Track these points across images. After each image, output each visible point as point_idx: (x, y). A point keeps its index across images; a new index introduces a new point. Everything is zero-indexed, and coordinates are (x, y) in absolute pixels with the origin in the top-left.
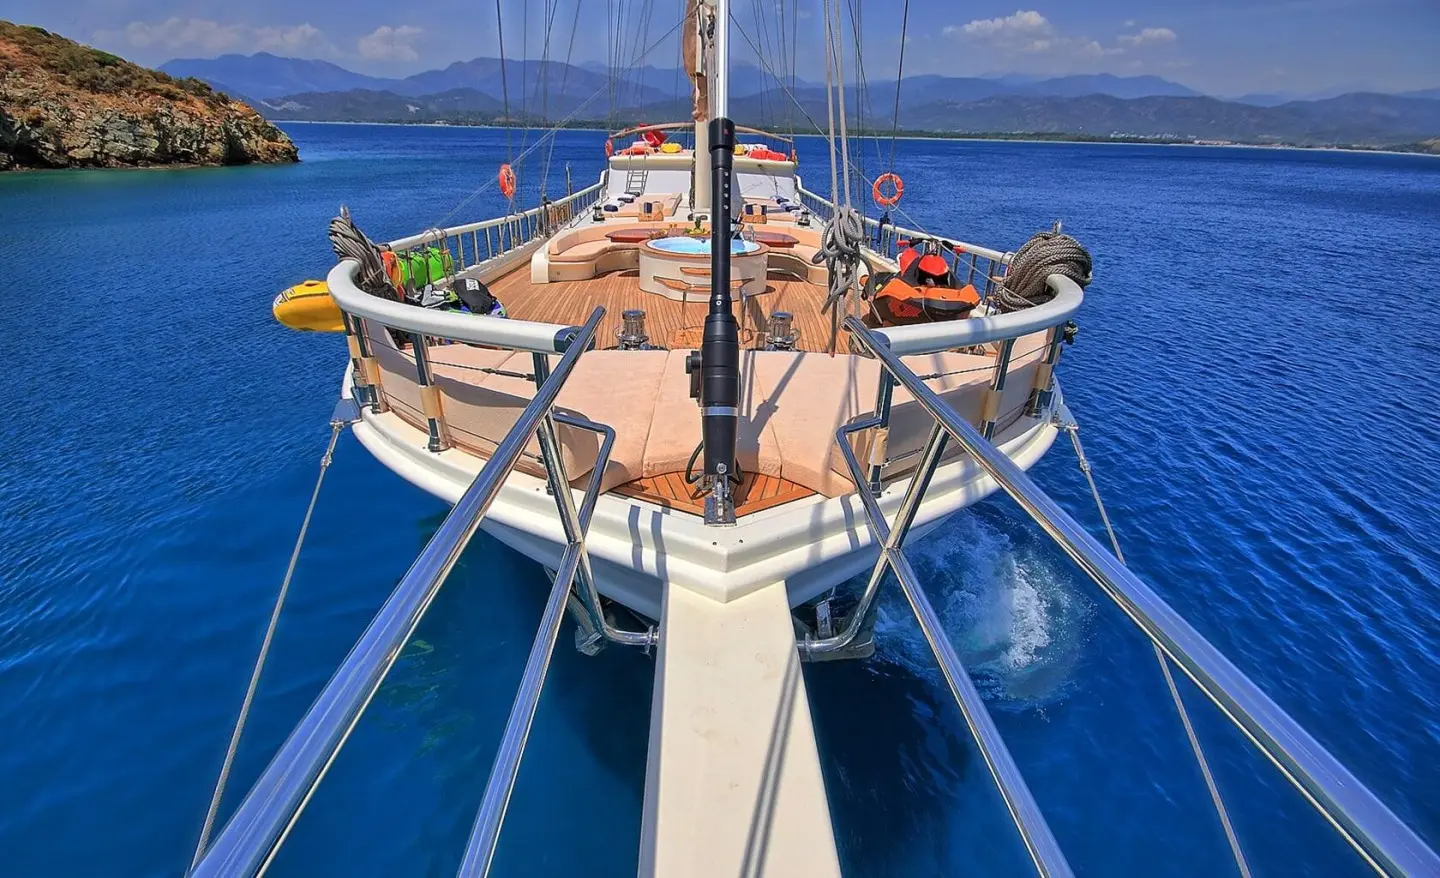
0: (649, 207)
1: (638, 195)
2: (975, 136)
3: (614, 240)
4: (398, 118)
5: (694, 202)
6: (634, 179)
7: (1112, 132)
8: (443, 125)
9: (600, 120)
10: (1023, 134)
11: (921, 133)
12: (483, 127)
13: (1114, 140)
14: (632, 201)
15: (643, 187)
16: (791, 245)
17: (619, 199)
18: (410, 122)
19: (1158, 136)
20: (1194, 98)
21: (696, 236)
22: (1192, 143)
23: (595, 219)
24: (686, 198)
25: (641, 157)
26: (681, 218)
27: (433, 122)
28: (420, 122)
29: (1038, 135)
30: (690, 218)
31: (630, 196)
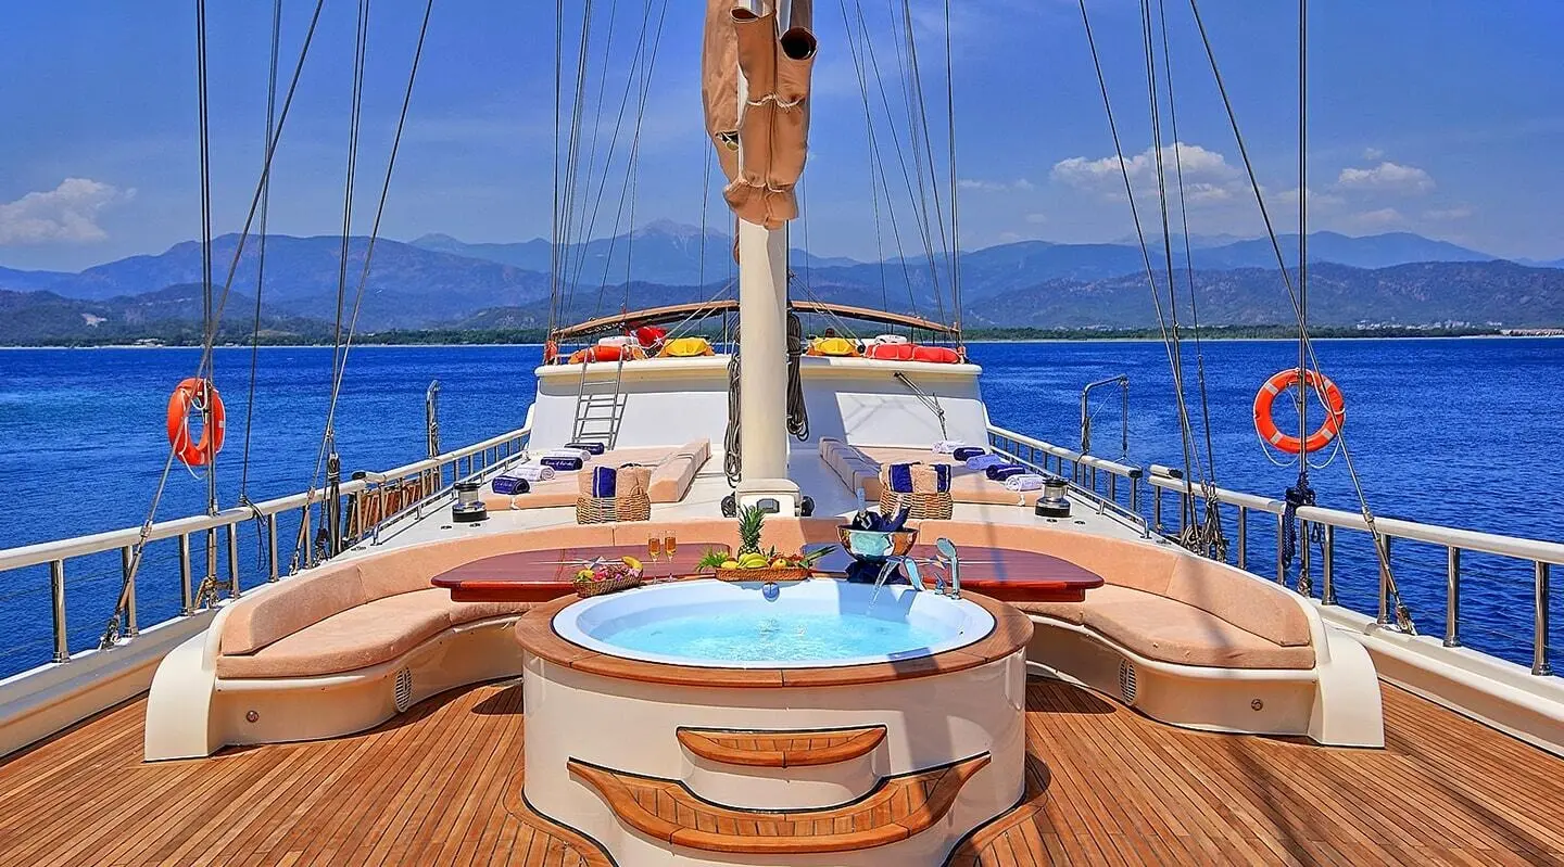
0: (606, 482)
1: (599, 450)
2: (1126, 334)
3: (459, 593)
4: (64, 337)
5: (738, 462)
6: (593, 413)
7: (1358, 321)
8: (152, 346)
9: (449, 328)
10: (1209, 329)
11: (1030, 333)
12: (228, 346)
13: (1364, 333)
14: (578, 464)
15: (613, 434)
16: (1075, 592)
17: (543, 462)
18: (89, 343)
19: (1438, 325)
20: (1480, 264)
21: (743, 577)
22: (1498, 333)
23: (459, 517)
24: (718, 453)
25: (614, 365)
26: (702, 508)
27: (133, 342)
28: (108, 341)
29: (1232, 329)
30: (729, 506)
31: (577, 453)
